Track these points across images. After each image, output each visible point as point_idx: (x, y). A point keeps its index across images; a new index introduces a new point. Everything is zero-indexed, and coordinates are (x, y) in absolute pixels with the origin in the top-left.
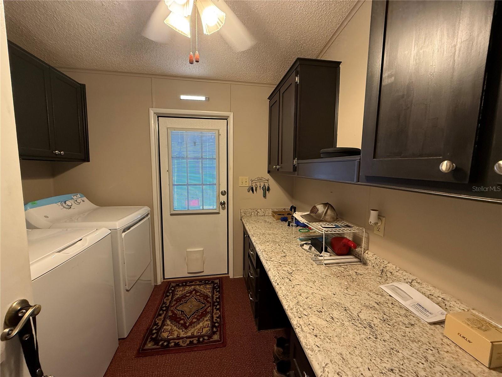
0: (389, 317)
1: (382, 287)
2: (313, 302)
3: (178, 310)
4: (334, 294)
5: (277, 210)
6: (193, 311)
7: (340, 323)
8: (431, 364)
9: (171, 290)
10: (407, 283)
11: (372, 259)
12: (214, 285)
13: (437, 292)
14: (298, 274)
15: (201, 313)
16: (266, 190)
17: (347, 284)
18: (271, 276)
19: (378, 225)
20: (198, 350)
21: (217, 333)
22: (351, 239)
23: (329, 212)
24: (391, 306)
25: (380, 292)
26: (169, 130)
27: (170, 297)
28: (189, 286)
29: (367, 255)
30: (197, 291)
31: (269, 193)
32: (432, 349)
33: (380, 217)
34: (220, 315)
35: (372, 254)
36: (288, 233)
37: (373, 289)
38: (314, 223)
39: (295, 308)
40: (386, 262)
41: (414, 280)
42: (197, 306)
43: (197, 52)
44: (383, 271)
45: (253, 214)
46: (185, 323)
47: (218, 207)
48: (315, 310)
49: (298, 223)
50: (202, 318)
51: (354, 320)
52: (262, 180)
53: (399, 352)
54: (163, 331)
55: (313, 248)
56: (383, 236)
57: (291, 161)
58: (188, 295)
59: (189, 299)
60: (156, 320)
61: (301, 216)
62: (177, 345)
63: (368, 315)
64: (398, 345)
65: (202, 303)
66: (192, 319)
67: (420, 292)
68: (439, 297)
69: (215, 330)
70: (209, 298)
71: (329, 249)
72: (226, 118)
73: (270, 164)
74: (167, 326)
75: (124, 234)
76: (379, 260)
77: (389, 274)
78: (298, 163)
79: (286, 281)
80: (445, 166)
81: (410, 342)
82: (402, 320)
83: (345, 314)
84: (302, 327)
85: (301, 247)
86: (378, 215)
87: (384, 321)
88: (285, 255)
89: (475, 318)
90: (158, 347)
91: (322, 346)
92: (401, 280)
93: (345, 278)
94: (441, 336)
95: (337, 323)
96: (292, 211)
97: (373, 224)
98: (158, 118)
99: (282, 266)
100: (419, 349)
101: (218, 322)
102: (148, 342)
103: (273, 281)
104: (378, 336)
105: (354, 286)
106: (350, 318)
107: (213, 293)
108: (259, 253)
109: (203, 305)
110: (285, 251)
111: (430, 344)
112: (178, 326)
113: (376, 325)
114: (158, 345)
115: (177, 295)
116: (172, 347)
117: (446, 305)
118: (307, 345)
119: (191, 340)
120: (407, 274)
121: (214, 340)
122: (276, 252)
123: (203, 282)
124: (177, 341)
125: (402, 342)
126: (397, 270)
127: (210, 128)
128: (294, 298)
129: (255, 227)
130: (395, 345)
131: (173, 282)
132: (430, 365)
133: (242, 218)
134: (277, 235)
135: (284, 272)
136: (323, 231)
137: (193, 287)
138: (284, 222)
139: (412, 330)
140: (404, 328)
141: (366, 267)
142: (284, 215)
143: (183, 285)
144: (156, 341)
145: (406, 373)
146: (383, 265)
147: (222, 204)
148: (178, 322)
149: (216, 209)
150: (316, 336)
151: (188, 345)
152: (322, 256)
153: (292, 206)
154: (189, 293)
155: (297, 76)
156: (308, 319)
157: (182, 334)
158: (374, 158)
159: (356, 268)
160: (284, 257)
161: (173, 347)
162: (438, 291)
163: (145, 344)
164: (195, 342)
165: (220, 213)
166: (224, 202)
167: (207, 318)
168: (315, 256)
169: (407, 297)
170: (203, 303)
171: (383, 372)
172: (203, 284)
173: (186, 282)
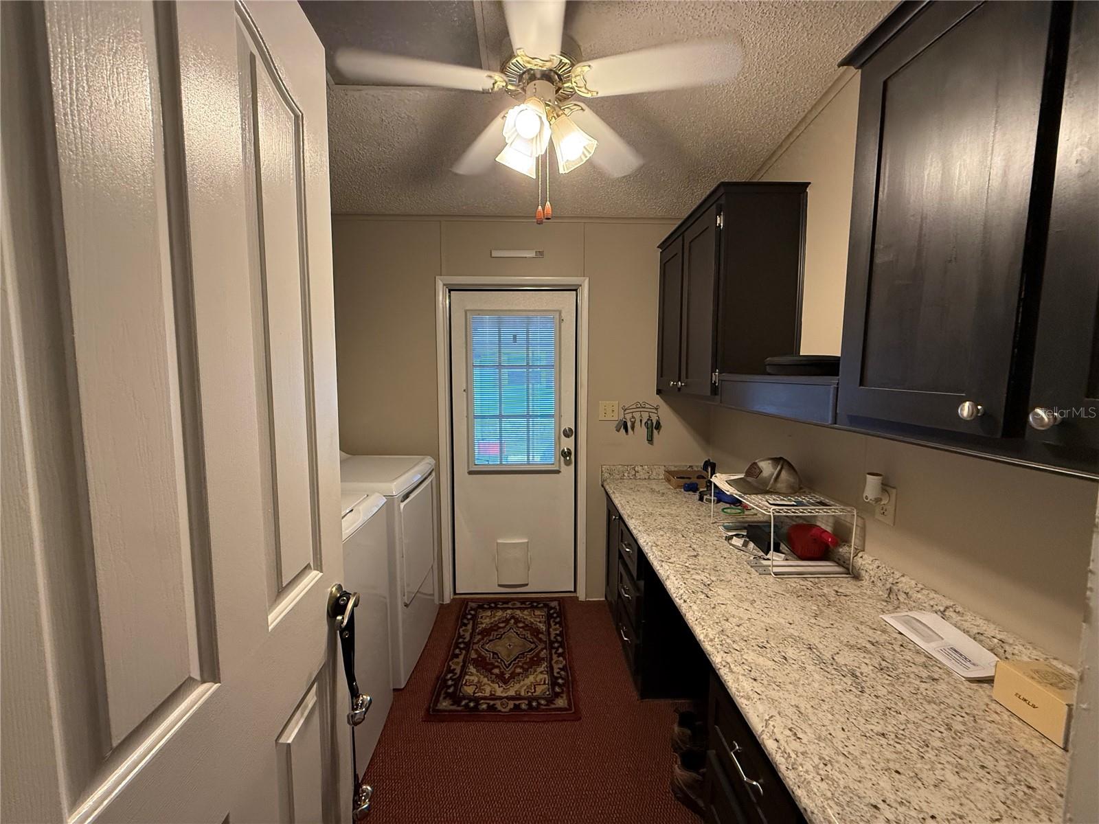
0: (892, 665)
1: (887, 618)
2: (750, 632)
3: (487, 650)
4: (791, 624)
5: (676, 469)
6: (516, 653)
7: (797, 666)
8: (956, 735)
9: (471, 614)
10: (936, 612)
11: (871, 568)
12: (548, 612)
13: (992, 629)
14: (722, 587)
15: (530, 659)
16: (654, 427)
17: (816, 608)
18: (672, 589)
19: (882, 503)
20: (530, 722)
21: (562, 695)
22: (829, 529)
23: (784, 474)
24: (898, 649)
25: (881, 626)
26: (468, 314)
27: (470, 627)
28: (502, 609)
29: (860, 561)
30: (517, 619)
31: (660, 433)
32: (964, 715)
33: (885, 487)
34: (566, 665)
35: (871, 558)
36: (699, 514)
37: (867, 620)
38: (753, 496)
39: (718, 638)
40: (897, 575)
41: (950, 606)
42: (520, 646)
43: (548, 203)
44: (891, 591)
45: (626, 474)
46: (502, 674)
47: (558, 459)
48: (754, 644)
49: (720, 496)
50: (531, 668)
51: (825, 663)
52: (644, 408)
53: (900, 713)
54: (466, 683)
55: (751, 545)
56: (892, 525)
57: (705, 374)
58: (502, 625)
59: (504, 633)
60: (450, 663)
61: (726, 481)
62: (492, 708)
63: (852, 659)
64: (900, 705)
65: (530, 641)
66: (515, 668)
67: (959, 628)
68: (993, 637)
69: (557, 689)
70: (542, 633)
71: (783, 547)
72: (574, 289)
73: (662, 376)
74: (469, 675)
75: (402, 505)
76: (885, 571)
77: (902, 597)
78: (722, 381)
79: (700, 597)
80: (966, 409)
81: (925, 702)
82: (916, 671)
83: (808, 654)
84: (730, 667)
85: (726, 542)
86: (882, 484)
87: (882, 669)
88: (696, 554)
89: (1050, 670)
90: (459, 708)
91: (765, 693)
92: (925, 607)
93: (814, 599)
94: (987, 700)
95: (793, 665)
96: (707, 472)
97: (871, 501)
98: (449, 292)
99: (692, 572)
100: (940, 713)
101: (563, 676)
102: (441, 698)
103: (676, 597)
104: (866, 690)
105: (830, 613)
106: (817, 660)
107: (549, 626)
108: (646, 549)
109: (533, 646)
110: (695, 546)
111: (962, 708)
112: (491, 678)
113: (864, 675)
114: (459, 706)
115: (482, 623)
116: (483, 710)
117: (1005, 651)
118: (739, 692)
119: (517, 702)
120: (938, 596)
121: (557, 706)
122: (678, 547)
123: (528, 603)
124: (492, 703)
125: (910, 701)
126: (919, 589)
127: (544, 308)
128: (715, 624)
129: (634, 502)
130: (896, 704)
131: (472, 600)
132: (954, 736)
133: (605, 484)
134: (678, 518)
135: (695, 583)
136: (771, 510)
137: (509, 612)
138: (690, 493)
139: (932, 687)
140: (918, 682)
141: (859, 583)
142: (690, 478)
143: (491, 608)
144: (456, 698)
145: (908, 740)
146: (891, 580)
147: (565, 454)
148: (490, 671)
149: (553, 464)
150: (755, 680)
151: (511, 710)
152: (768, 559)
153: (706, 462)
154: (503, 622)
155: (720, 215)
156: (742, 655)
157: (499, 692)
158: (861, 384)
159: (838, 585)
160: (694, 558)
161: (485, 712)
162: (993, 626)
163: (437, 701)
164: (523, 706)
165: (560, 472)
166: (568, 449)
167: (542, 669)
168: (754, 558)
169: (930, 635)
170: (531, 643)
171: (868, 735)
172: (526, 608)
173: (496, 601)
